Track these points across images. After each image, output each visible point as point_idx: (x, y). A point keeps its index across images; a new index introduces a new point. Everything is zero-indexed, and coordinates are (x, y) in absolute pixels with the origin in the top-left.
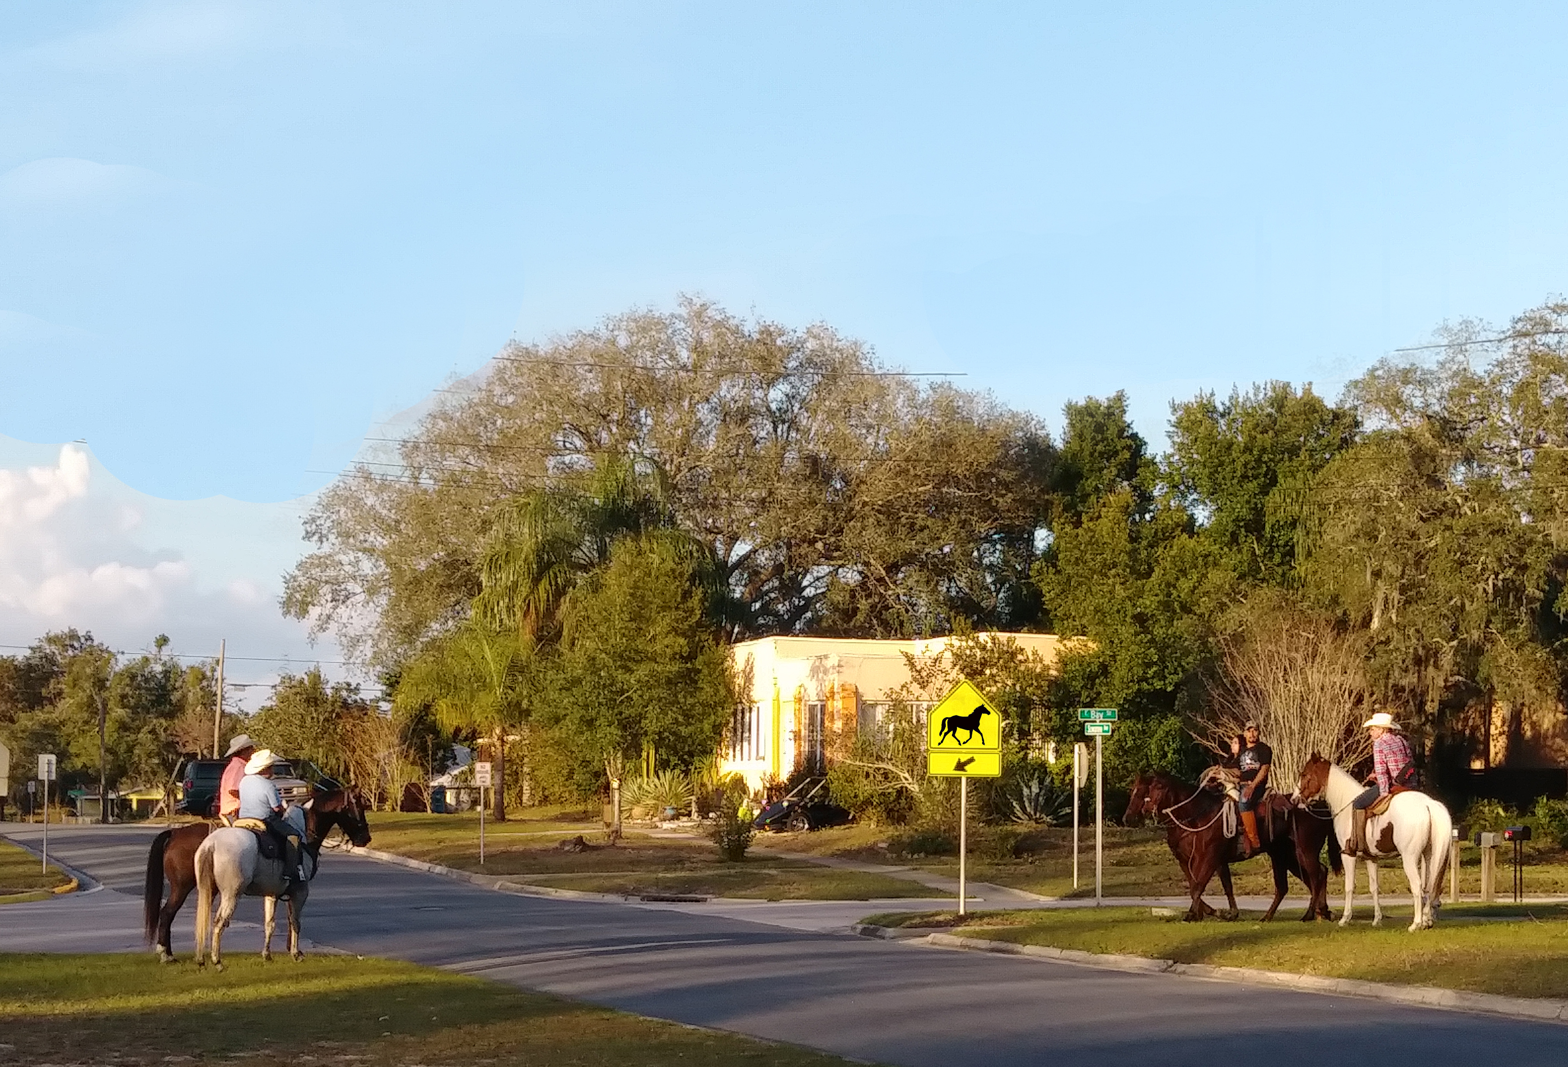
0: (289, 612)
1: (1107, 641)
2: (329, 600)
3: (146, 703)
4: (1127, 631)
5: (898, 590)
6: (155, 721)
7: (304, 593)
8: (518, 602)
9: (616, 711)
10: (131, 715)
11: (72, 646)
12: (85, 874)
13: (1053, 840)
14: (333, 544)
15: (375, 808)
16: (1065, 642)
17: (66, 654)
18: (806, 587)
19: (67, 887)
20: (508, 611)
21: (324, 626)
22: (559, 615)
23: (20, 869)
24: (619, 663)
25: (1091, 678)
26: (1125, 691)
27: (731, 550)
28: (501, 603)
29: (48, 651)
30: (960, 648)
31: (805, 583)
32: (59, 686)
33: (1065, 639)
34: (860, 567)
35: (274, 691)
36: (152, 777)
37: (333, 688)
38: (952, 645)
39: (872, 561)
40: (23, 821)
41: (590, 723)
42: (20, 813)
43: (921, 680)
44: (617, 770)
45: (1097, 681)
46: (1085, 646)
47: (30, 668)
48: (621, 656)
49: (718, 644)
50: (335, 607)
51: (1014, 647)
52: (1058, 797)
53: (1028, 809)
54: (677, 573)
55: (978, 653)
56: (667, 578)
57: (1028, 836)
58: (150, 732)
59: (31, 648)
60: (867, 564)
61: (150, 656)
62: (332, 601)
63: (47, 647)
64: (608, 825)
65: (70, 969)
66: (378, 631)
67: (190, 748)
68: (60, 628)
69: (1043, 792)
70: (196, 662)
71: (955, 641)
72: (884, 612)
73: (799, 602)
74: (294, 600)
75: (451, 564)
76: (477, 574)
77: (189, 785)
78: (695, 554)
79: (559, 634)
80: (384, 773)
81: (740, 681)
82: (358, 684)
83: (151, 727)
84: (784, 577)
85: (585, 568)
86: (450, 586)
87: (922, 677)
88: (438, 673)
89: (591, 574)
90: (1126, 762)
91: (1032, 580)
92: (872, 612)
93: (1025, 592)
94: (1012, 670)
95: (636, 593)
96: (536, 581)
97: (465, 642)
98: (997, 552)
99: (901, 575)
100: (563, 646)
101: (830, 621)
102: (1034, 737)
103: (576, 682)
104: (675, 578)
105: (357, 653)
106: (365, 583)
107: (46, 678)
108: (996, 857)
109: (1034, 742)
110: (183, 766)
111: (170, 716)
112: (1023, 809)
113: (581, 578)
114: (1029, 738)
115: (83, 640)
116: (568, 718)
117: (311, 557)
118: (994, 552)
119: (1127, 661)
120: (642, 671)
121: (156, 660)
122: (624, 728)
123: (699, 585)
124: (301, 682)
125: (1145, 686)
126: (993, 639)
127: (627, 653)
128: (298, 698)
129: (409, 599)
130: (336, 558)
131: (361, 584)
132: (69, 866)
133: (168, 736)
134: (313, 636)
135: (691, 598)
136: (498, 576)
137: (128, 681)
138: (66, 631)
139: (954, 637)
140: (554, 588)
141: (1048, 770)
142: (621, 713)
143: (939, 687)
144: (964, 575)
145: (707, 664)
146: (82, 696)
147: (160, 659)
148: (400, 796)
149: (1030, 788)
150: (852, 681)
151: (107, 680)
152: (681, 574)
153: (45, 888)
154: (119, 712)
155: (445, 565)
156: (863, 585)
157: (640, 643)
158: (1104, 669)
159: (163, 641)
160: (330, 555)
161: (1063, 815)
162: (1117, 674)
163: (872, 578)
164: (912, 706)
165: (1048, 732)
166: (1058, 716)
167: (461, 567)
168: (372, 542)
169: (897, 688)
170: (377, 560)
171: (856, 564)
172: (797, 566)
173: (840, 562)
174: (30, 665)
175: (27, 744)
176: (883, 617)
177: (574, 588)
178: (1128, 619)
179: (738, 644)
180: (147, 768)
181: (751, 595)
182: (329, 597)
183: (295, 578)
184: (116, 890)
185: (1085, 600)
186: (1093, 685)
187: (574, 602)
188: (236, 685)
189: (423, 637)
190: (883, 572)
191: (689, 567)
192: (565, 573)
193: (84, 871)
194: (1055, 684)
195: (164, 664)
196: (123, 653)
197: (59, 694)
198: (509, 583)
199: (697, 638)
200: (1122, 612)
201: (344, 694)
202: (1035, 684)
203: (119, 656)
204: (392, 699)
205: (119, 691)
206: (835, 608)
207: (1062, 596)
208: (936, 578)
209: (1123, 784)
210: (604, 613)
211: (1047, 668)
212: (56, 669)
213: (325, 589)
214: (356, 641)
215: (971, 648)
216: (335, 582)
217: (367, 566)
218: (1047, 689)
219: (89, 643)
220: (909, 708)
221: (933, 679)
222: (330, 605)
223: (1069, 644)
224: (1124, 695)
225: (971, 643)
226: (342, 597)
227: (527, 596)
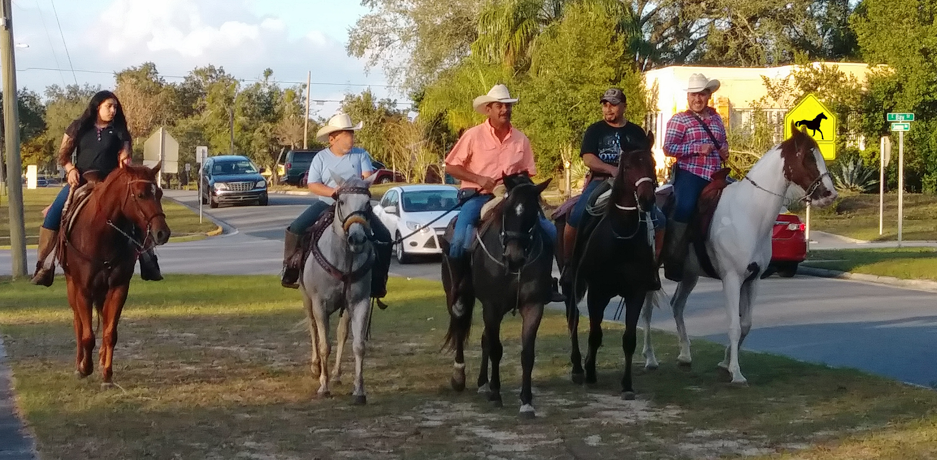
0: (352, 53)
1: (902, 68)
2: (378, 44)
3: (258, 113)
4: (916, 60)
5: (757, 34)
6: (264, 124)
7: (361, 40)
8: (502, 45)
9: (568, 117)
10: (249, 121)
11: (211, 76)
12: (226, 224)
13: (864, 202)
14: (380, 8)
15: (408, 181)
16: (872, 68)
17: (207, 81)
18: (692, 33)
19: (216, 232)
20: (495, 52)
21: (374, 62)
22: (529, 54)
23: (185, 220)
24: (570, 85)
25: (891, 93)
26: (914, 101)
27: (643, 9)
28: (490, 46)
29: (196, 80)
30: (800, 73)
31: (692, 30)
32: (204, 102)
33: (872, 66)
34: (729, 19)
35: (341, 105)
36: (262, 161)
37: (379, 102)
38: (794, 71)
39: (739, 15)
40: (182, 189)
41: (551, 125)
42: (180, 184)
43: (774, 95)
44: (568, 155)
45: (895, 94)
46: (887, 71)
47: (185, 90)
48: (571, 80)
49: (634, 72)
50: (381, 50)
51: (837, 72)
52: (866, 174)
53: (846, 182)
54: (607, 25)
55: (812, 75)
56: (601, 28)
57: (847, 200)
58: (261, 132)
59: (185, 77)
60: (735, 17)
61: (261, 82)
62: (379, 46)
63: (195, 77)
64: (563, 192)
65: (225, 285)
66: (410, 65)
67: (286, 143)
68: (203, 65)
69: (857, 169)
70: (290, 86)
71: (796, 68)
72: (746, 49)
73: (689, 43)
74: (355, 45)
75: (457, 21)
76: (475, 27)
77: (289, 166)
78: (620, 12)
79: (528, 66)
80: (413, 158)
81: (649, 96)
82: (395, 100)
83: (262, 129)
84: (678, 26)
85: (545, 22)
86: (457, 34)
87: (775, 93)
88: (450, 92)
89: (550, 25)
90: (914, 149)
91: (850, 27)
92: (738, 49)
93: (843, 35)
94: (835, 87)
95: (581, 38)
96: (514, 31)
97: (467, 72)
98: (823, 8)
99: (757, 24)
100: (531, 73)
101: (710, 56)
102: (850, 133)
103: (542, 97)
104: (607, 28)
105: (397, 79)
106: (401, 33)
107: (195, 97)
108: (825, 214)
109: (850, 136)
110: (284, 155)
111: (274, 121)
112: (843, 182)
113: (542, 28)
114: (847, 133)
115: (218, 72)
116: (536, 121)
117: (366, 16)
118: (821, 7)
119: (915, 81)
120: (586, 90)
121: (264, 85)
122: (573, 128)
123: (622, 32)
124: (359, 99)
125: (928, 98)
126: (823, 66)
127: (575, 78)
128: (357, 110)
129: (430, 43)
130: (382, 17)
131: (398, 34)
132: (216, 218)
133: (272, 134)
134: (367, 69)
135: (617, 40)
136: (489, 28)
137: (247, 99)
138: (207, 66)
139: (796, 65)
140: (525, 35)
141: (860, 155)
142: (571, 118)
143: (786, 99)
144: (802, 24)
145: (628, 85)
146: (218, 109)
147: (267, 85)
148: (424, 173)
149: (847, 167)
150: (726, 96)
151: (234, 98)
152: (611, 25)
153: (202, 233)
154: (241, 119)
155: (454, 21)
156: (733, 31)
157: (583, 72)
158: (900, 87)
159: (268, 73)
160: (378, 15)
161: (870, 185)
162: (908, 90)
163: (739, 26)
164: (766, 112)
165: (860, 129)
166: (867, 119)
167: (465, 22)
168: (406, 6)
169: (758, 100)
170: (408, 19)
171: (728, 17)
172: (688, 19)
173: (717, 16)
174: (184, 89)
175: (184, 139)
176: (746, 52)
177: (539, 35)
178: (917, 53)
179: (648, 72)
180: (259, 155)
181: (657, 38)
182: (378, 43)
183: (355, 30)
184: (247, 234)
185: (886, 39)
186: (892, 97)
187: (539, 44)
188: (317, 101)
189: (439, 69)
190: (746, 22)
191: (615, 21)
192: (533, 25)
193: (226, 221)
194: (865, 97)
195: (269, 88)
196: (243, 81)
197: (203, 108)
198: (496, 33)
199: (621, 68)
200: (912, 48)
201: (386, 106)
202: (852, 97)
203: (241, 83)
204: (418, 109)
205: (241, 105)
206: (713, 47)
207: (871, 37)
208: (782, 26)
209: (912, 164)
210: (560, 52)
211: (860, 86)
212: (201, 91)
213: (375, 37)
214: (395, 72)
215: (808, 73)
216: (381, 33)
217: (402, 22)
218: (860, 100)
219: (222, 74)
220: (765, 113)
221: (783, 94)
222: (378, 48)
223: (875, 70)
224: (914, 104)
225: (808, 70)
226: (386, 43)
227: (507, 41)
